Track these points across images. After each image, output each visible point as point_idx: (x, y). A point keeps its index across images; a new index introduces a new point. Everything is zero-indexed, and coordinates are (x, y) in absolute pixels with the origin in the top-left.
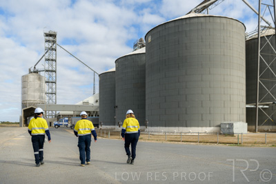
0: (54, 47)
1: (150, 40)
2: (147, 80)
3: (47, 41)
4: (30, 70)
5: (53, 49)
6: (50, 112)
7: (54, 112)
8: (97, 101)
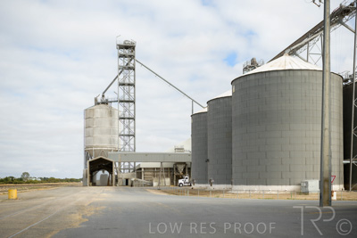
0: (131, 65)
3: (121, 56)
4: (96, 100)
5: (130, 68)
6: (127, 164)
7: (132, 164)
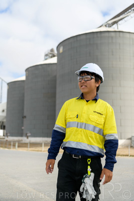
1: (61, 50)
2: (58, 90)
8: (3, 111)
